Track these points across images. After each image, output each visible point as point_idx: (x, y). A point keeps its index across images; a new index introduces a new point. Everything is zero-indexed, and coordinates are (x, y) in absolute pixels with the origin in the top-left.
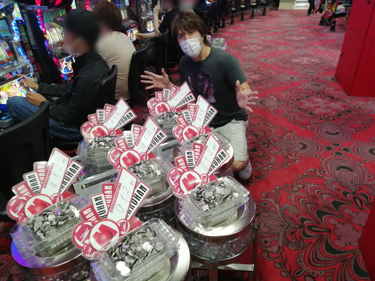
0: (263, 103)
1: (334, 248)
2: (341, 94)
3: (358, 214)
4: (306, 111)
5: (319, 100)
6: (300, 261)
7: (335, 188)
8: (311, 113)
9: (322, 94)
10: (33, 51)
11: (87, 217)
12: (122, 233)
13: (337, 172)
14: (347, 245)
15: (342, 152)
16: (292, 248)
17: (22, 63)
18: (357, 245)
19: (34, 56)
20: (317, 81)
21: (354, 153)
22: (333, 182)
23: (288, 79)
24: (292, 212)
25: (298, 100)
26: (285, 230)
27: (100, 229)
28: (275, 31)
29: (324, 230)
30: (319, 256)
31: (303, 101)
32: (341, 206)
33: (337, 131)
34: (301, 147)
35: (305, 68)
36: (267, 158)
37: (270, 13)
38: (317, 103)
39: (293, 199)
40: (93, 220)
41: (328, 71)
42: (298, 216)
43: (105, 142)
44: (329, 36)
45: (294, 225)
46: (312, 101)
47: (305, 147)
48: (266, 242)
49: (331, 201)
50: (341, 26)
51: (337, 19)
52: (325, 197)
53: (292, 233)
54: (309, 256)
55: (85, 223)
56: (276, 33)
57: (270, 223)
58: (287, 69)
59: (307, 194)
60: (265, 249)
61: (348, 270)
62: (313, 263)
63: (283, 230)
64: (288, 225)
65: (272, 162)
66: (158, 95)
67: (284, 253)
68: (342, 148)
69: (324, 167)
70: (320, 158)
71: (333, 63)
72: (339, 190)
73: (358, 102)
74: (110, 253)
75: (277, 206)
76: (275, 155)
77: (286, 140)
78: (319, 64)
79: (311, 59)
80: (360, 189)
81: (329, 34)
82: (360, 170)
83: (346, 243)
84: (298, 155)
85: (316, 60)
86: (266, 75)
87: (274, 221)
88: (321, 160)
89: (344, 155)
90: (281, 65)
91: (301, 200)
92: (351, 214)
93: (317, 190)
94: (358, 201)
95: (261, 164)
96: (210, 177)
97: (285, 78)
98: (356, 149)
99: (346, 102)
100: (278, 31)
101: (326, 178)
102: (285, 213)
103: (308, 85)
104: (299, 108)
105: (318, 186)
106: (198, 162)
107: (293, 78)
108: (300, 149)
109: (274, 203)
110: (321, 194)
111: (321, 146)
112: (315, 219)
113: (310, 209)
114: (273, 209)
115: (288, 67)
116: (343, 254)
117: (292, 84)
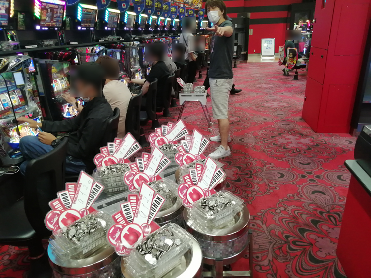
0: (242, 140)
1: (317, 258)
2: (309, 131)
3: (333, 229)
4: (280, 146)
5: (291, 137)
6: (289, 271)
7: (312, 209)
8: (284, 148)
9: (293, 132)
10: (40, 98)
11: (118, 221)
12: (145, 234)
13: (312, 196)
14: (327, 255)
15: (315, 179)
16: (280, 260)
17: (32, 107)
18: (336, 255)
19: (40, 102)
20: (287, 121)
21: (325, 180)
22: (310, 204)
23: (262, 120)
24: (277, 231)
25: (272, 137)
26: (273, 246)
27: (128, 230)
28: (246, 80)
29: (306, 244)
30: (305, 266)
31: (277, 138)
32: (319, 223)
33: (310, 161)
34: (279, 176)
35: (276, 111)
36: (251, 186)
37: (241, 65)
38: (289, 139)
39: (277, 220)
40: (122, 223)
41: (295, 113)
42: (283, 233)
43: (117, 169)
44: (293, 84)
45: (281, 242)
46: (285, 137)
47: (283, 176)
48: (258, 257)
49: (310, 220)
50: (303, 75)
51: (299, 70)
52: (304, 216)
53: (280, 248)
54: (296, 267)
55: (117, 226)
56: (247, 82)
57: (259, 241)
58: (261, 111)
59: (289, 215)
60: (256, 263)
61: (330, 276)
62: (300, 272)
63: (271, 246)
64: (275, 242)
65: (255, 189)
66: (158, 130)
67: (274, 266)
68: (315, 176)
69: (301, 192)
70: (296, 185)
71: (299, 107)
72: (316, 210)
73: (324, 137)
74: (138, 249)
75: (264, 226)
76: (258, 184)
77: (266, 171)
78: (288, 107)
79: (280, 103)
80: (334, 209)
81: (293, 82)
82: (332, 193)
83: (326, 254)
84: (277, 183)
85: (285, 104)
86: (242, 117)
87: (263, 239)
88: (297, 186)
89: (317, 181)
90: (254, 108)
91: (284, 220)
92: (328, 229)
93: (297, 212)
94: (332, 218)
95: (246, 191)
96: (210, 191)
97: (259, 119)
98: (326, 176)
99: (314, 138)
100: (249, 80)
101: (303, 201)
102: (271, 232)
103: (280, 125)
104: (274, 144)
105: (298, 208)
106: (201, 178)
107: (266, 119)
108: (279, 178)
109: (261, 224)
110: (301, 214)
111: (296, 174)
112: (297, 235)
113: (292, 228)
114: (261, 229)
115: (261, 110)
116: (324, 263)
117: (266, 124)
